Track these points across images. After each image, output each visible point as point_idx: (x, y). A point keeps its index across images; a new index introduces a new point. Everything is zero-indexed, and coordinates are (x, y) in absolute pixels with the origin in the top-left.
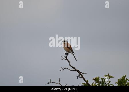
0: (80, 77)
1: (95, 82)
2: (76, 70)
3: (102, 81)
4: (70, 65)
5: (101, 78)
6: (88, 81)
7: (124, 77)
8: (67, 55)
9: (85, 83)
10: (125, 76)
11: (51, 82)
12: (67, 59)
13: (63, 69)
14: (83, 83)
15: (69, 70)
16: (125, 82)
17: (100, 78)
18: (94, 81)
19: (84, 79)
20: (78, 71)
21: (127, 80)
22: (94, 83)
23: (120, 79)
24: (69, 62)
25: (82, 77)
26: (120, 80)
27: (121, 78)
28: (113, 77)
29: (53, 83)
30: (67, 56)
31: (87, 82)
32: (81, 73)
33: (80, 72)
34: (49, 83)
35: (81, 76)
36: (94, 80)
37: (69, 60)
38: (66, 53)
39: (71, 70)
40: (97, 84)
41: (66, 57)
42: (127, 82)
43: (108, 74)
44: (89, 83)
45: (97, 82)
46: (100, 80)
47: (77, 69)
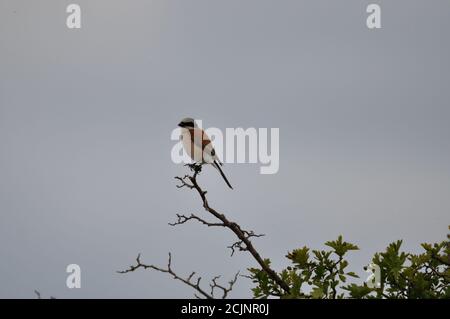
0: (241, 249)
1: (293, 266)
2: (226, 224)
3: (318, 262)
4: (206, 205)
5: (314, 252)
6: (268, 261)
7: (395, 247)
8: (196, 172)
9: (261, 268)
10: (400, 243)
11: (140, 265)
12: (196, 186)
13: (183, 219)
14: (252, 270)
15: (205, 223)
16: (399, 263)
17: (310, 252)
18: (290, 263)
19: (256, 256)
20: (234, 227)
21: (404, 256)
22: (289, 268)
23: (382, 254)
24: (203, 195)
25: (250, 248)
26: (381, 257)
27: (385, 251)
28: (356, 248)
29: (146, 267)
30: (195, 176)
31: (265, 264)
32: (246, 235)
33: (243, 232)
34: (133, 269)
35: (244, 245)
36: (289, 257)
37: (203, 190)
38: (192, 166)
39: (210, 225)
40: (302, 270)
41: (193, 180)
42: (404, 265)
43: (340, 238)
44: (272, 267)
45: (301, 267)
46: (312, 258)
47: (230, 219)
